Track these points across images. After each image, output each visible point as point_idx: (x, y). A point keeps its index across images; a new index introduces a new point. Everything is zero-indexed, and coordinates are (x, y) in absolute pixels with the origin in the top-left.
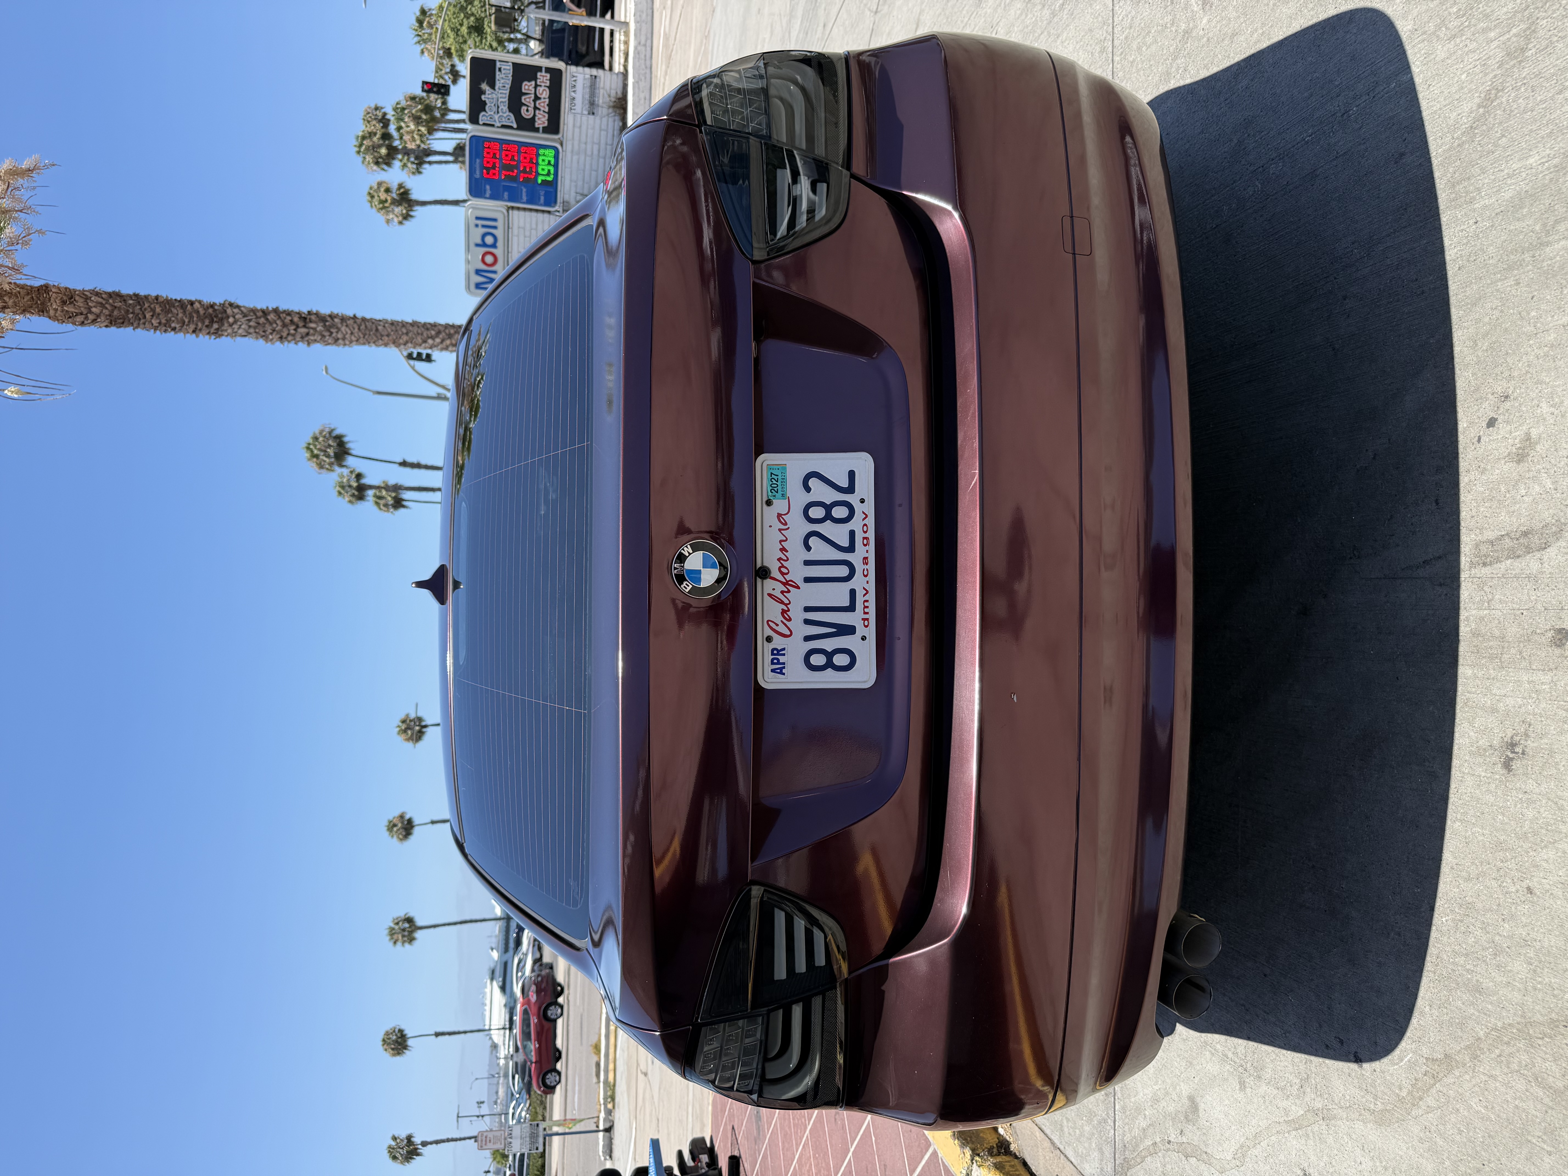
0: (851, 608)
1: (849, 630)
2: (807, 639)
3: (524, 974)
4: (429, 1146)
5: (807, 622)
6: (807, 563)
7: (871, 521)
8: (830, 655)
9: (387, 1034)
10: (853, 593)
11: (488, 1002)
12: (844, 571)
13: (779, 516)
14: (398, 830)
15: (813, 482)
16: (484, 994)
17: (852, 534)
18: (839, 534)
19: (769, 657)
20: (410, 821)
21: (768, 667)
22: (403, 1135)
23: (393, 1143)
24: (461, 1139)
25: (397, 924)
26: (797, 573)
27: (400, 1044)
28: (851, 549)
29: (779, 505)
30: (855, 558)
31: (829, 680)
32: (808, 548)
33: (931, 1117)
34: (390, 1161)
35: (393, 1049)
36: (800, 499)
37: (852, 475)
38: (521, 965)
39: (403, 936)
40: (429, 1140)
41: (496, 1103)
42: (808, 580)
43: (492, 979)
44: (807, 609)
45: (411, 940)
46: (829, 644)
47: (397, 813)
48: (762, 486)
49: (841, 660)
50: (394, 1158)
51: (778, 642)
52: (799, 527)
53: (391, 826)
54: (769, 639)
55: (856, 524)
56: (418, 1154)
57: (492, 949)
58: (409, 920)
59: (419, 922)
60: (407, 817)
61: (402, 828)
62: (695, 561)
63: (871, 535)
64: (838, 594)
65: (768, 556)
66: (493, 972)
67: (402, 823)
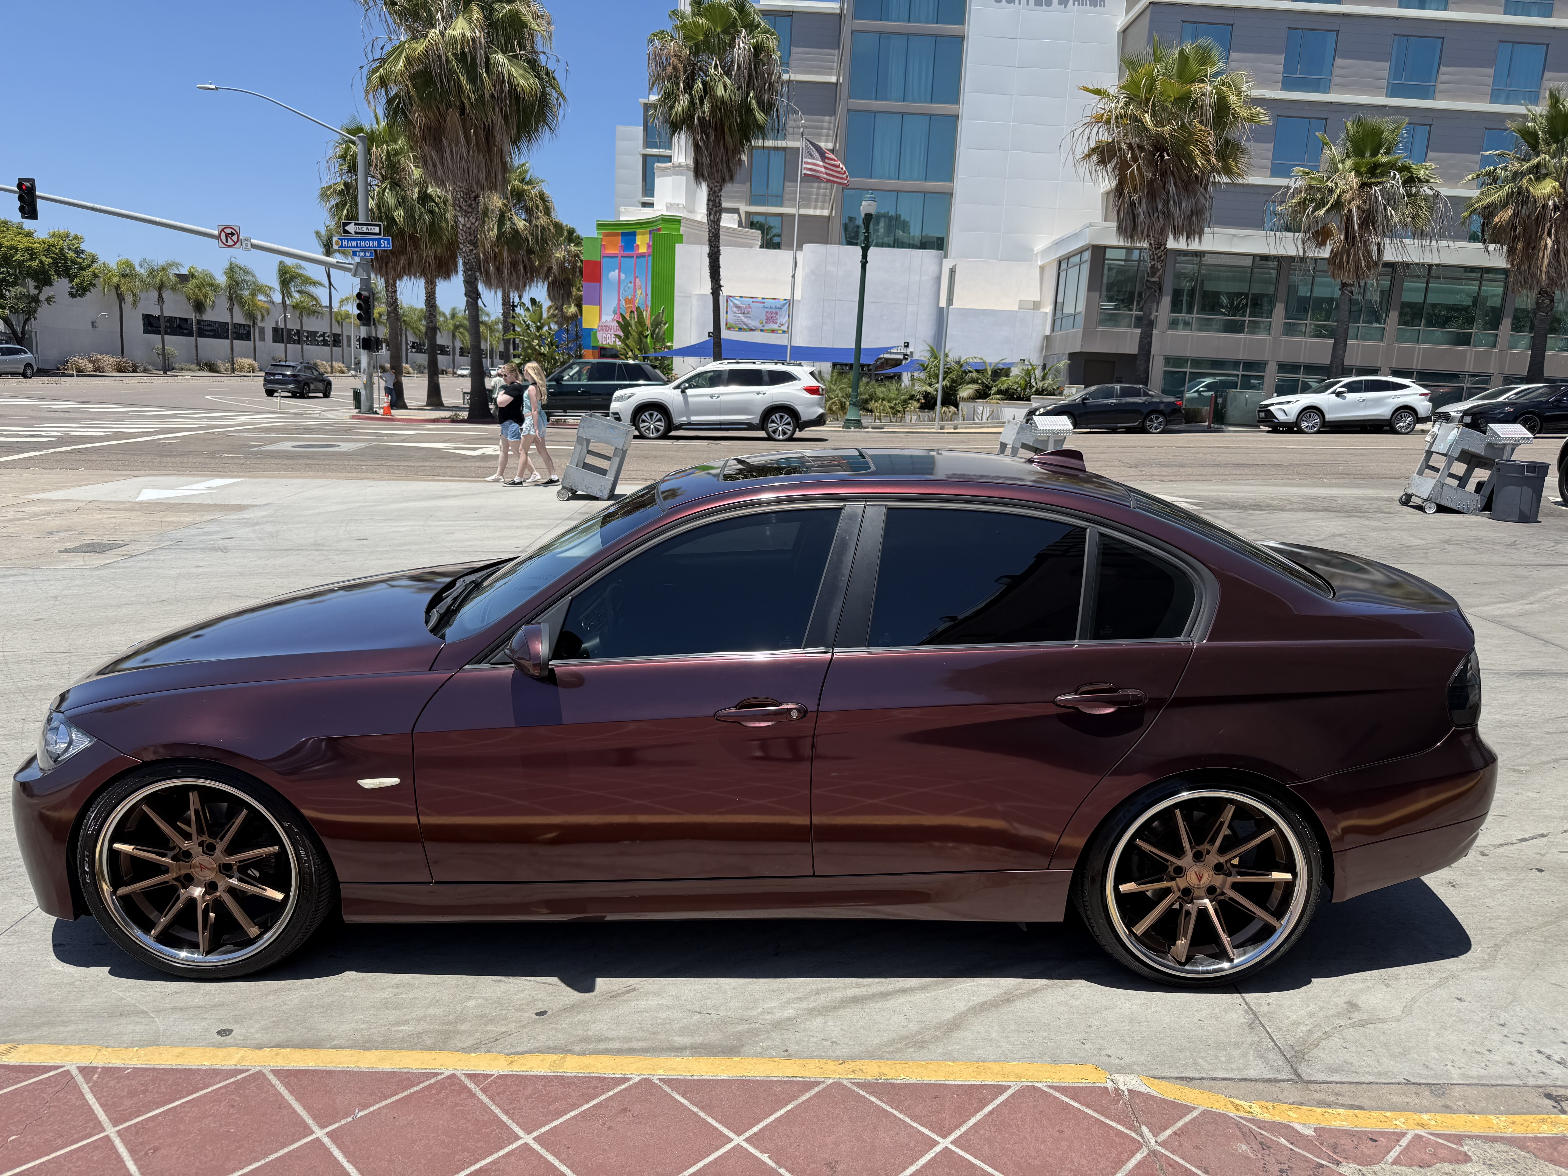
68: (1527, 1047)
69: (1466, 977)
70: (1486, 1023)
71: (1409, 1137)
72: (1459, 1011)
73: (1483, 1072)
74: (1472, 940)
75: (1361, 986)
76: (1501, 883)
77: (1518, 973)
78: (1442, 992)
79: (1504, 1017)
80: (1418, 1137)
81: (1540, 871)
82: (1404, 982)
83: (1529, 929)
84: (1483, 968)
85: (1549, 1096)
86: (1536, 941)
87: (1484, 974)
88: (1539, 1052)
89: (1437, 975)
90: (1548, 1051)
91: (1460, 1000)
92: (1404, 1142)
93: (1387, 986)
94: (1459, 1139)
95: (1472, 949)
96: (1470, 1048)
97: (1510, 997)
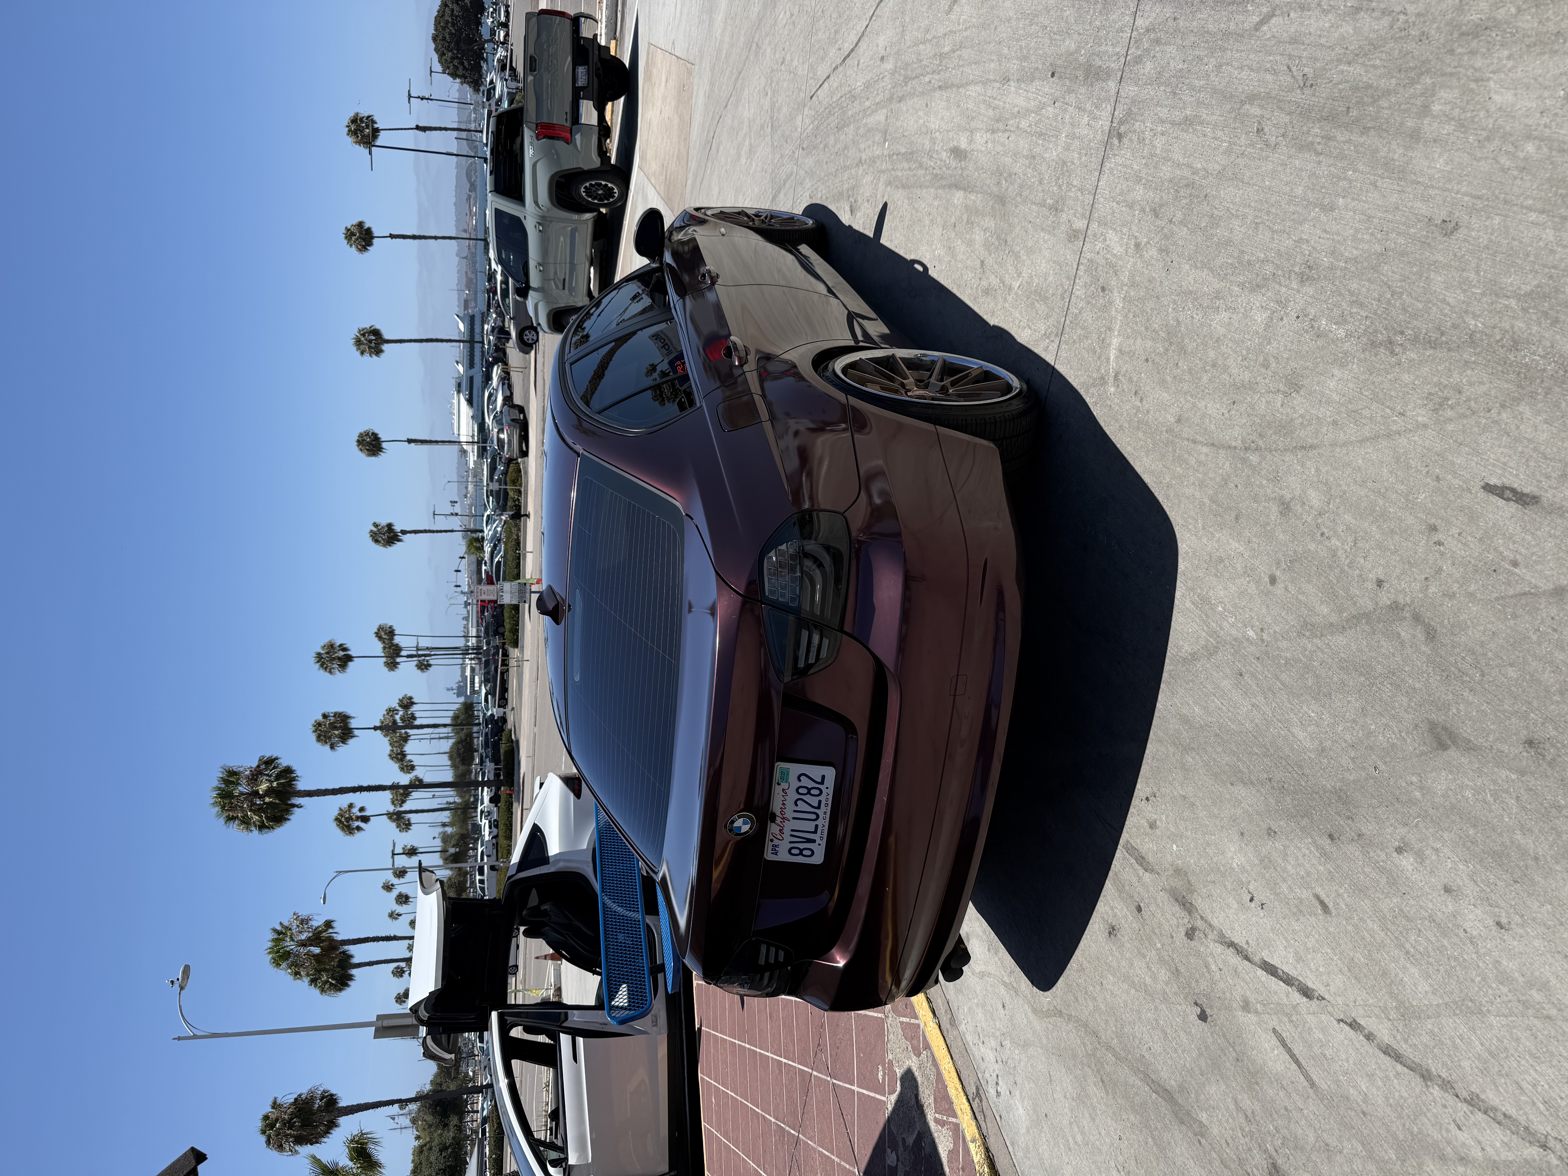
0: (815, 832)
1: (814, 841)
2: (791, 842)
3: (495, 408)
4: (408, 535)
5: (792, 836)
6: (795, 811)
7: (830, 797)
8: (801, 850)
9: (361, 435)
10: (817, 826)
11: (456, 412)
12: (814, 817)
13: (783, 790)
14: (357, 239)
15: (802, 778)
16: (452, 404)
17: (820, 802)
18: (814, 801)
19: (770, 847)
20: (369, 231)
21: (770, 851)
22: (384, 522)
23: (375, 529)
24: (437, 532)
25: (364, 335)
26: (789, 814)
27: (374, 446)
28: (819, 807)
29: (784, 785)
30: (820, 812)
31: (800, 859)
32: (797, 805)
33: (827, 1008)
34: (373, 544)
35: (368, 450)
36: (795, 784)
37: (823, 777)
38: (493, 398)
39: (370, 347)
40: (408, 529)
41: (466, 496)
42: (794, 818)
43: (459, 392)
44: (792, 830)
45: (378, 352)
46: (802, 846)
47: (355, 221)
48: (777, 775)
49: (808, 853)
50: (377, 541)
51: (776, 842)
52: (792, 796)
53: (349, 235)
54: (772, 841)
55: (822, 798)
56: (399, 540)
57: (457, 363)
58: (376, 333)
59: (387, 336)
60: (366, 226)
61: (360, 237)
62: (739, 823)
63: (830, 802)
64: (810, 826)
65: (776, 807)
66: (459, 385)
67: (361, 233)
68: (996, 1067)
69: (1021, 1002)
70: (998, 1033)
71: (917, 1022)
72: (997, 1010)
73: (971, 1043)
74: (1054, 989)
75: (981, 933)
76: (1148, 980)
77: (1044, 1041)
78: (1002, 990)
79: (1007, 1043)
80: (919, 1026)
81: (1203, 1017)
82: (996, 959)
83: (1096, 1034)
84: (1034, 1011)
85: (977, 1089)
86: (1085, 1045)
87: (1030, 1014)
88: (997, 1076)
89: (1012, 979)
90: (1000, 1082)
91: (1004, 1006)
92: (913, 1021)
93: (989, 950)
94: (927, 1047)
95: (1046, 993)
96: (979, 1029)
97: (1022, 1043)
